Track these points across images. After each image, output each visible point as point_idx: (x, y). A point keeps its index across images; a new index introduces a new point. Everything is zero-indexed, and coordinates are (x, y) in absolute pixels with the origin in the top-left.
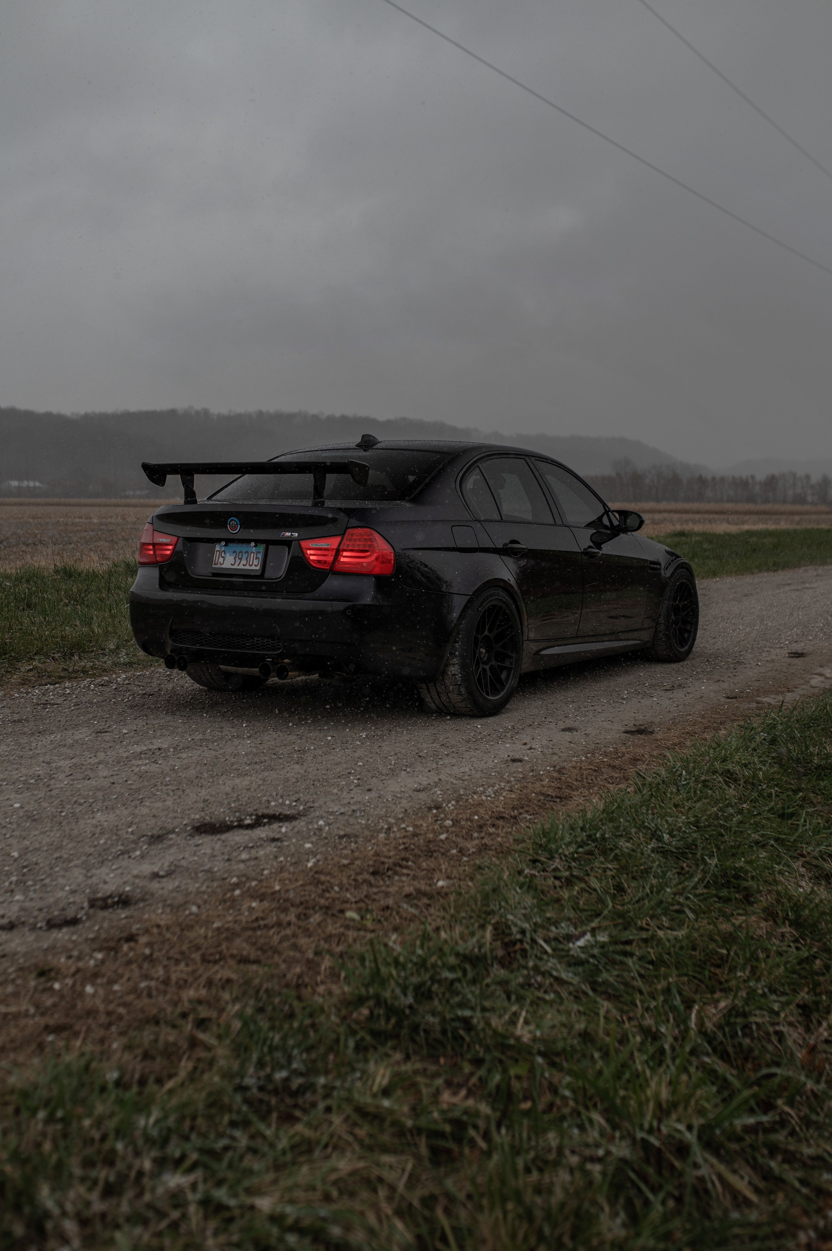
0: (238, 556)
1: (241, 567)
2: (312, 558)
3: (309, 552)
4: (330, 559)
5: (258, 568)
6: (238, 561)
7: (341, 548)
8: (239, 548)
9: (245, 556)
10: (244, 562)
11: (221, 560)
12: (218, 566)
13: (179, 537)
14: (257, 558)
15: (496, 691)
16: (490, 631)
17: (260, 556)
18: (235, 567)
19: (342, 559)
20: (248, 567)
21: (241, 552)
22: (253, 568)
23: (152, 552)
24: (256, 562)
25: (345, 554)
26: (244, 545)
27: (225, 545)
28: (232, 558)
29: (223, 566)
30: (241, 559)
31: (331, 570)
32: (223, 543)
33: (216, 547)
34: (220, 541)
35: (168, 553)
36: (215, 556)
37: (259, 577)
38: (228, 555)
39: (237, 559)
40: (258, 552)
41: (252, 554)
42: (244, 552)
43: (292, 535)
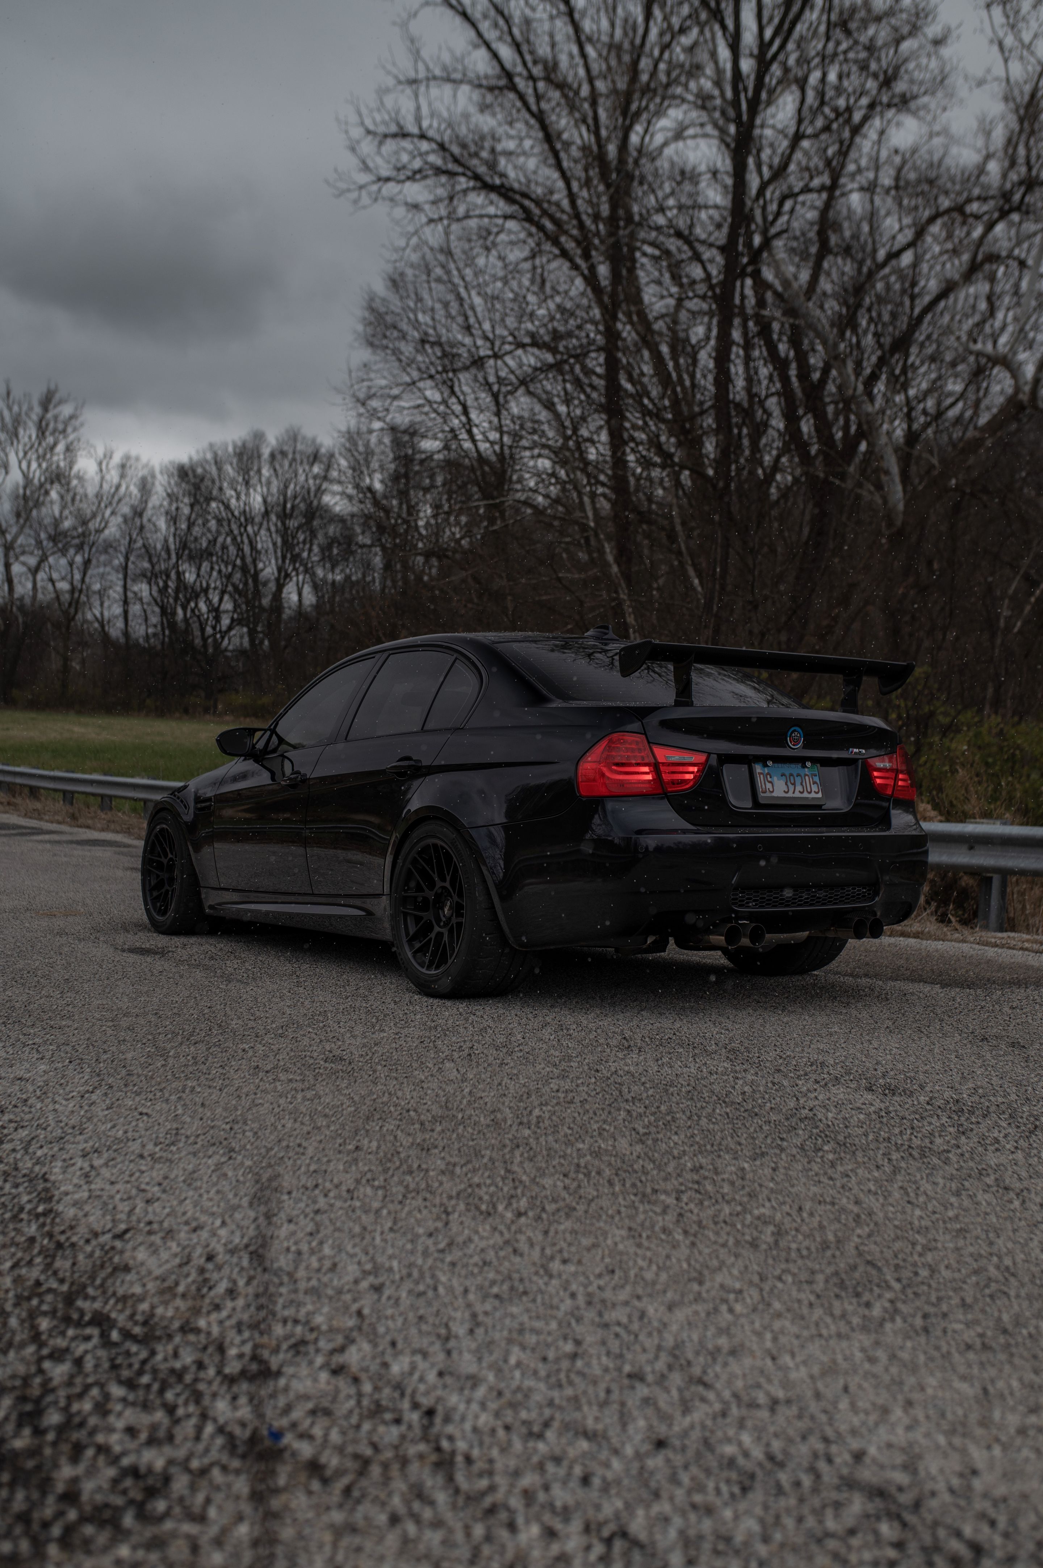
0: (790, 780)
1: (797, 794)
2: (878, 781)
3: (874, 773)
4: (892, 782)
5: (820, 795)
6: (791, 788)
7: (898, 768)
8: (786, 769)
9: (798, 780)
10: (799, 788)
11: (769, 786)
12: (768, 794)
13: (709, 754)
14: (813, 783)
18: (790, 795)
19: (900, 783)
20: (806, 795)
21: (791, 775)
22: (813, 795)
23: (650, 777)
24: (815, 788)
25: (900, 776)
26: (793, 766)
27: (772, 766)
28: (782, 782)
29: (774, 795)
30: (794, 784)
31: (892, 796)
32: (770, 763)
33: (758, 768)
34: (763, 760)
35: (691, 776)
36: (760, 780)
37: (819, 807)
38: (775, 778)
39: (789, 784)
40: (812, 775)
41: (807, 778)
42: (794, 776)
43: (859, 752)
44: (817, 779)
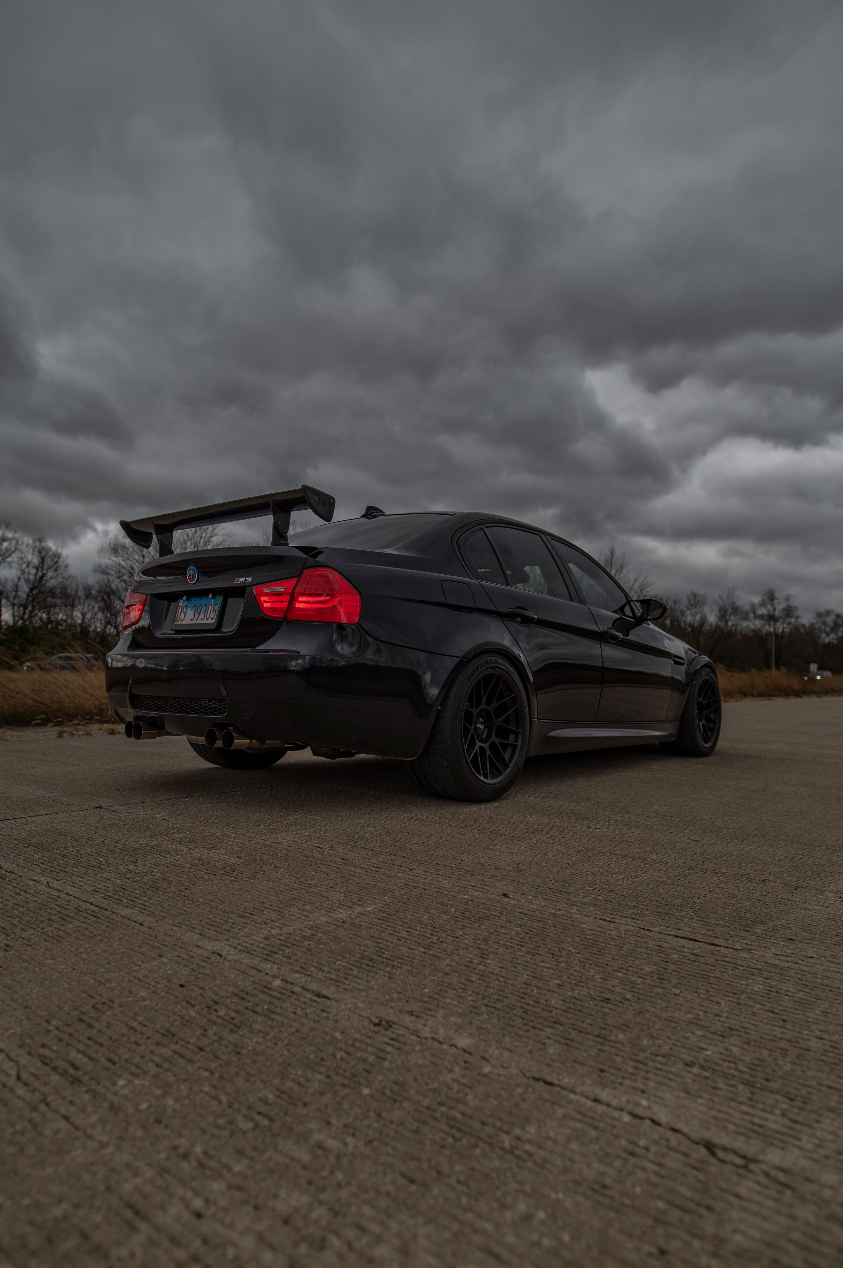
0: (197, 610)
1: (199, 621)
2: (266, 605)
3: (263, 599)
4: (285, 605)
6: (197, 616)
7: (296, 591)
8: (199, 601)
9: (204, 609)
10: (202, 616)
11: (183, 615)
12: (180, 622)
13: (147, 595)
14: (214, 610)
15: (496, 772)
16: (488, 703)
17: (217, 608)
18: (194, 622)
19: (297, 605)
20: (205, 621)
21: (200, 605)
22: (210, 621)
24: (212, 616)
25: (300, 599)
26: (204, 598)
27: (186, 600)
28: (193, 612)
29: (184, 622)
30: (199, 613)
31: (285, 618)
33: (180, 603)
36: (178, 612)
38: (189, 609)
39: (197, 613)
40: (216, 604)
41: (210, 607)
42: (203, 606)
43: (246, 580)
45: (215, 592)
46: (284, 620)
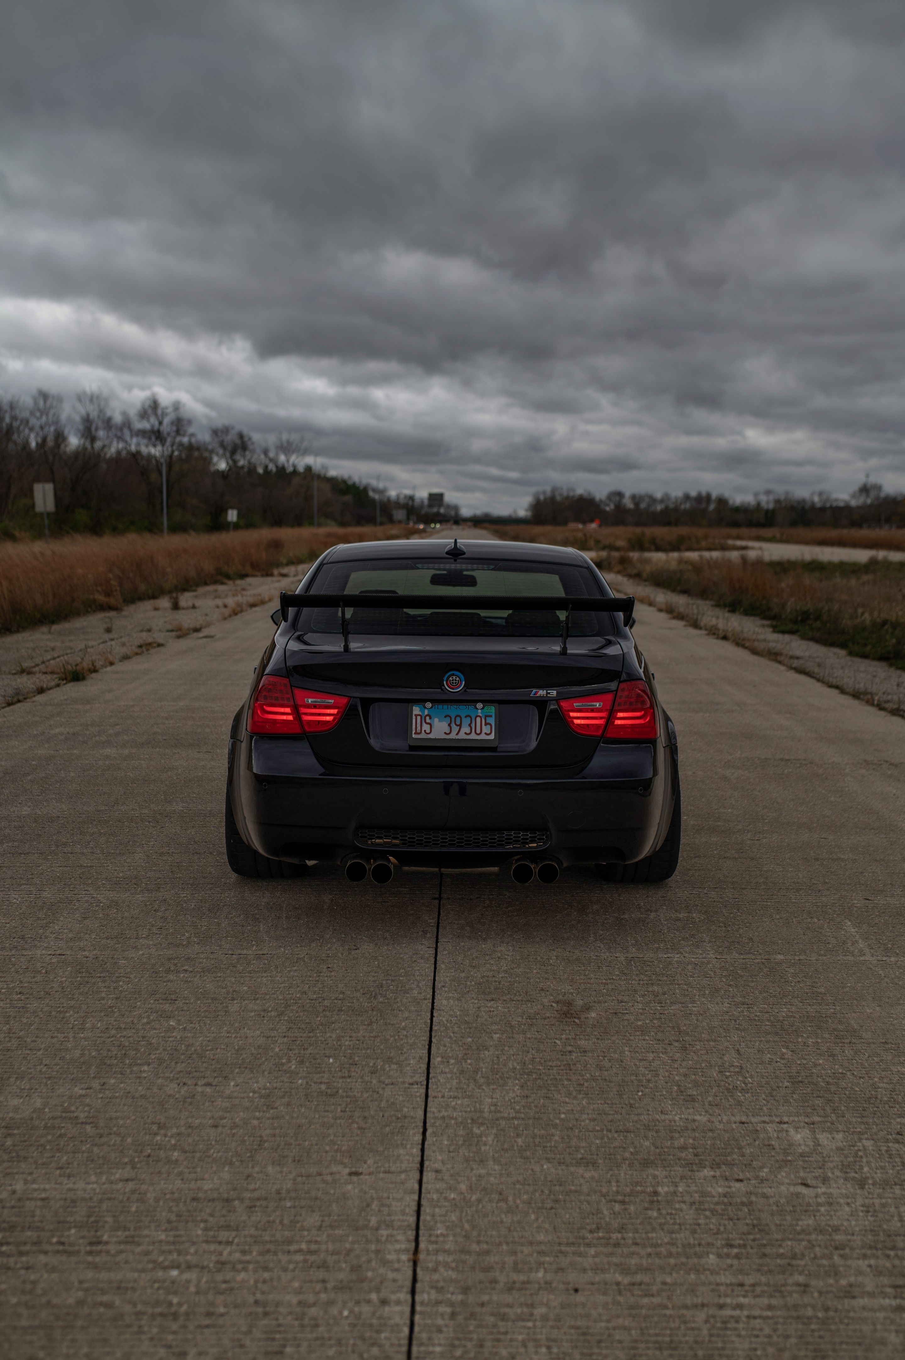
0: (455, 721)
1: (462, 736)
2: (577, 722)
3: (572, 714)
4: (602, 722)
5: (492, 737)
6: (455, 729)
7: (616, 708)
8: (453, 710)
9: (466, 722)
10: (466, 729)
11: (426, 727)
12: (423, 736)
13: (350, 698)
14: (486, 724)
18: (453, 736)
19: (618, 722)
20: (473, 736)
21: (458, 716)
22: (483, 737)
23: (290, 718)
25: (620, 715)
26: (463, 707)
27: (430, 708)
28: (445, 724)
29: (430, 736)
30: (460, 726)
31: (602, 736)
32: (429, 705)
33: (416, 710)
34: (421, 702)
35: (328, 718)
36: (415, 723)
37: (494, 749)
38: (436, 720)
39: (453, 725)
40: (486, 716)
41: (478, 719)
42: (463, 717)
43: (547, 693)
44: (492, 721)
45: (486, 702)
46: (601, 738)
